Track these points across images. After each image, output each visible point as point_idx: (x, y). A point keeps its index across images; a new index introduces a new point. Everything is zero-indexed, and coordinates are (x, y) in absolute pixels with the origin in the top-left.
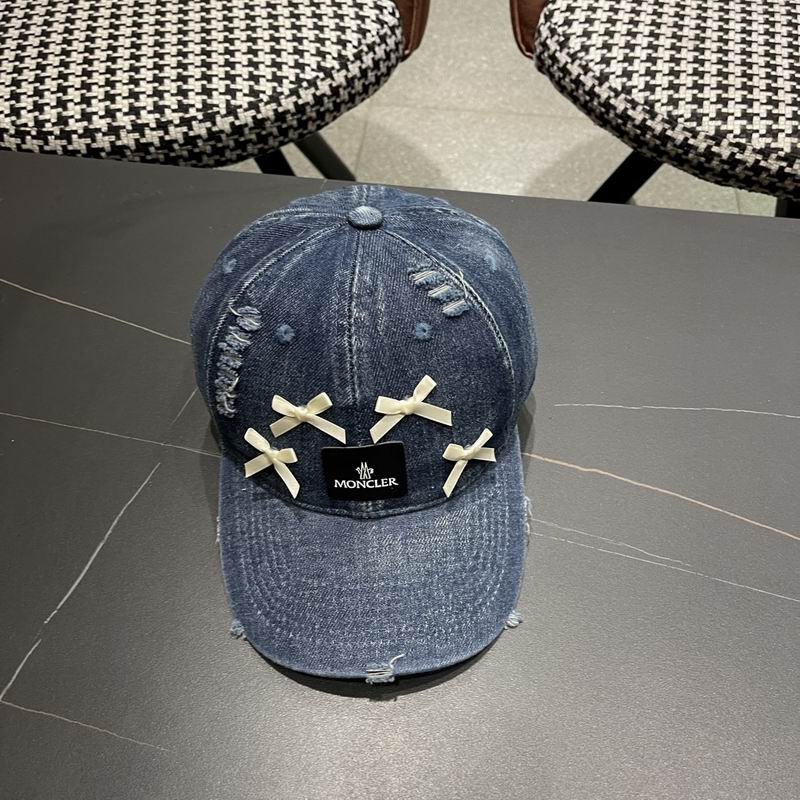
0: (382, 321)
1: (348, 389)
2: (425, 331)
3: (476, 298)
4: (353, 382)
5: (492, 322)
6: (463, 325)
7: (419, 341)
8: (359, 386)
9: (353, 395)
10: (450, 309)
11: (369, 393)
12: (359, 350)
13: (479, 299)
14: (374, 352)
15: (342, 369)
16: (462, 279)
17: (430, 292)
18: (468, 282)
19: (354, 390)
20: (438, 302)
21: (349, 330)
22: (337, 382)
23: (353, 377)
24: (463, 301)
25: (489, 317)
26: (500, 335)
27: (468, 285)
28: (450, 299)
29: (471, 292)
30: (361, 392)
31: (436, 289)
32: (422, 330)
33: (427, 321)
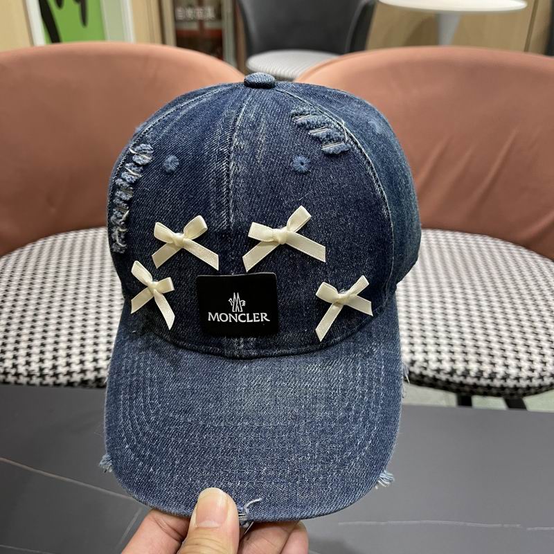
0: (261, 152)
1: (223, 214)
2: (302, 164)
3: (356, 143)
4: (228, 206)
5: (372, 168)
6: (341, 165)
7: (296, 172)
8: (234, 210)
9: (229, 219)
10: (330, 148)
11: (243, 218)
12: (236, 175)
13: (359, 144)
14: (251, 179)
15: (219, 193)
16: (343, 126)
17: (311, 131)
18: (348, 128)
19: (228, 215)
20: (317, 140)
21: (229, 157)
22: (213, 206)
23: (228, 201)
24: (343, 144)
25: (369, 163)
26: (380, 183)
27: (349, 131)
28: (330, 139)
29: (351, 137)
30: (236, 217)
31: (317, 130)
32: (300, 162)
33: (306, 156)
